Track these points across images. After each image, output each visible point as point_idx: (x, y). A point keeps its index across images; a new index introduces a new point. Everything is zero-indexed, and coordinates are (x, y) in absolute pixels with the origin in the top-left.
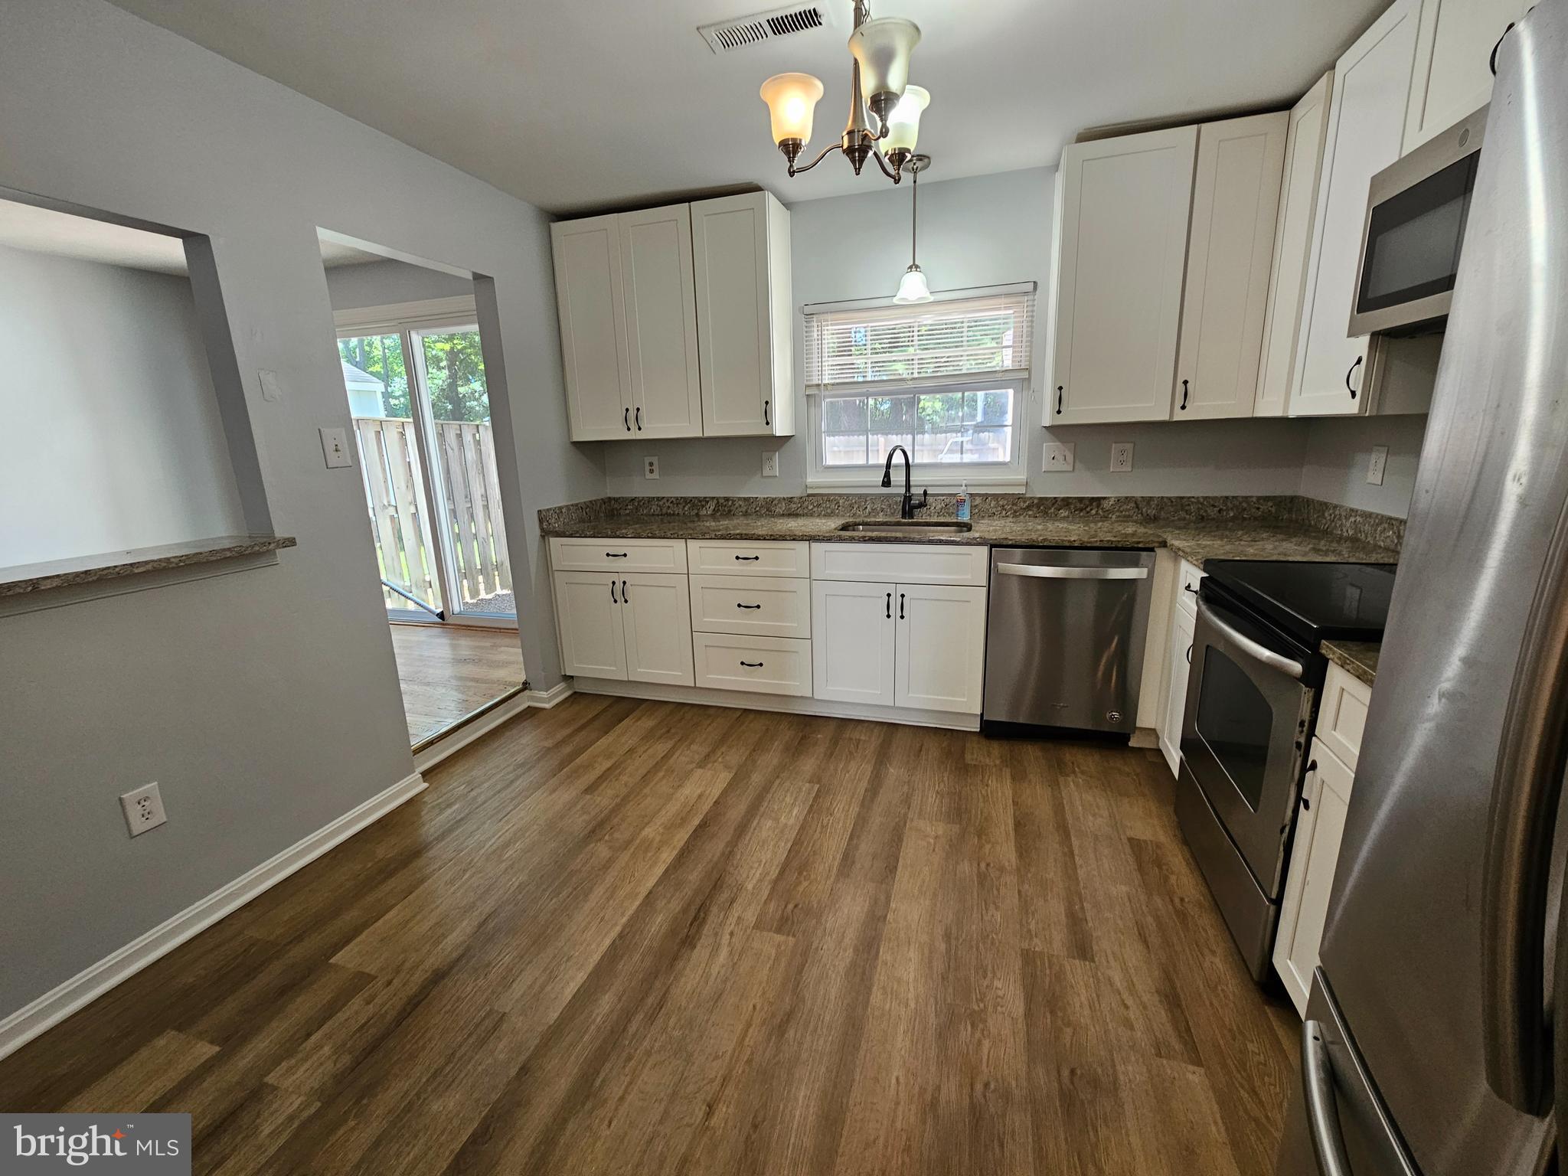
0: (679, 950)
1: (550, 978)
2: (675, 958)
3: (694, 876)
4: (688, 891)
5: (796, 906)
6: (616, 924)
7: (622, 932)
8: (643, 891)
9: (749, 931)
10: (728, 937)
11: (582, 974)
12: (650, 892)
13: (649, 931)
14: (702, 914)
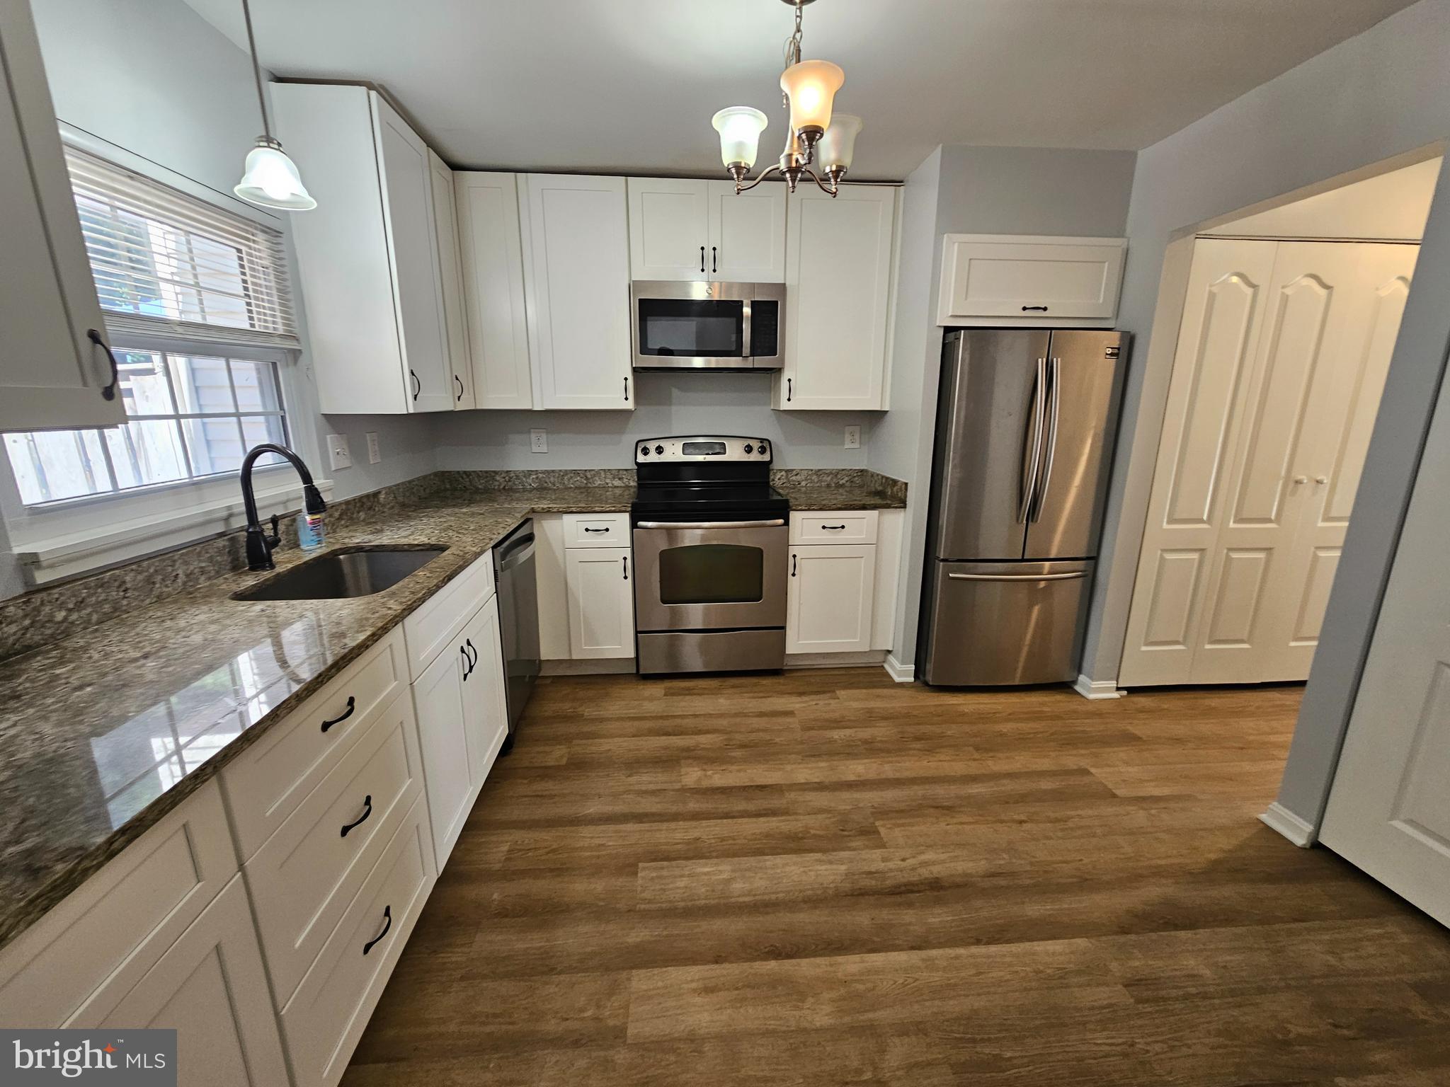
0: (950, 887)
1: (1066, 973)
2: (958, 886)
3: (862, 919)
4: (885, 915)
5: (843, 830)
6: (972, 956)
7: (973, 944)
8: (915, 957)
9: (892, 850)
10: (908, 861)
11: (1036, 948)
12: (912, 948)
13: (953, 920)
14: (903, 888)
